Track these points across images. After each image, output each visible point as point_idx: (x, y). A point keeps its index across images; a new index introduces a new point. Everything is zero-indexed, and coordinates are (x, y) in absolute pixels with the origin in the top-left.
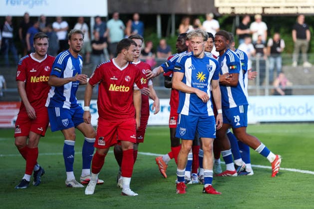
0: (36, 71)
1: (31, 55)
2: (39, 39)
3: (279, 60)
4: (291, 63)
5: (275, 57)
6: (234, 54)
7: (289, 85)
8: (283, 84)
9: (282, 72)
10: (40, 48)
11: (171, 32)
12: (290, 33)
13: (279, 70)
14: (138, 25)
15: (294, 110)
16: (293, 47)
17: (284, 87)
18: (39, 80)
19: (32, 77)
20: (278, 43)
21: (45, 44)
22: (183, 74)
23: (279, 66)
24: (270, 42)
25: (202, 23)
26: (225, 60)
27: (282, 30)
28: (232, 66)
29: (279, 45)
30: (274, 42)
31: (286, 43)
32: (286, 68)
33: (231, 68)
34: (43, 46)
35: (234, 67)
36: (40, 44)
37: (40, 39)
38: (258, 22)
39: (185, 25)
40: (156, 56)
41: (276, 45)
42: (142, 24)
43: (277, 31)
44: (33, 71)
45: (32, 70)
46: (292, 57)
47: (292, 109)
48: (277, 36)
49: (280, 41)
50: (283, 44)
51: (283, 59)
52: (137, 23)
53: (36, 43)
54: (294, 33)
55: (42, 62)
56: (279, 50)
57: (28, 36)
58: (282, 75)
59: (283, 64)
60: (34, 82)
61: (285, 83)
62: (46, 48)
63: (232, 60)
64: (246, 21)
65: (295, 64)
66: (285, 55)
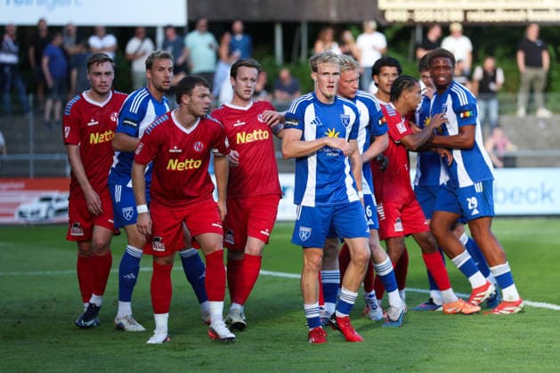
0: (97, 123)
1: (84, 94)
2: (96, 64)
3: (494, 105)
4: (515, 110)
5: (487, 100)
6: (466, 91)
7: (511, 149)
8: (500, 146)
9: (498, 125)
10: (98, 80)
11: (299, 54)
12: (513, 56)
13: (494, 123)
14: (242, 41)
15: (521, 194)
16: (518, 80)
17: (502, 152)
18: (104, 139)
19: (92, 135)
20: (492, 74)
21: (107, 73)
22: (301, 132)
23: (494, 115)
24: (478, 73)
25: (355, 38)
26: (449, 102)
27: (499, 51)
28: (464, 112)
29: (494, 79)
30: (485, 73)
31: (506, 74)
32: (506, 119)
33: (462, 115)
34: (104, 76)
35: (468, 114)
36: (99, 74)
37: (98, 65)
38: (456, 37)
39: (324, 41)
40: (274, 97)
41: (489, 78)
42: (248, 40)
43: (490, 53)
44: (93, 123)
45: (90, 122)
46: (516, 101)
47: (516, 193)
48: (489, 63)
49: (495, 72)
50: (500, 77)
51: (501, 103)
52: (239, 37)
53: (92, 72)
54: (521, 57)
55: (104, 107)
56: (493, 87)
57: (45, 61)
58: (498, 133)
59: (500, 112)
60: (96, 142)
61: (504, 146)
62: (109, 80)
63: (463, 101)
64: (434, 34)
65: (522, 112)
66: (503, 96)
